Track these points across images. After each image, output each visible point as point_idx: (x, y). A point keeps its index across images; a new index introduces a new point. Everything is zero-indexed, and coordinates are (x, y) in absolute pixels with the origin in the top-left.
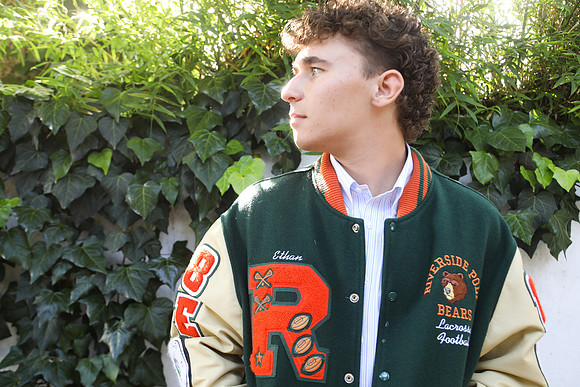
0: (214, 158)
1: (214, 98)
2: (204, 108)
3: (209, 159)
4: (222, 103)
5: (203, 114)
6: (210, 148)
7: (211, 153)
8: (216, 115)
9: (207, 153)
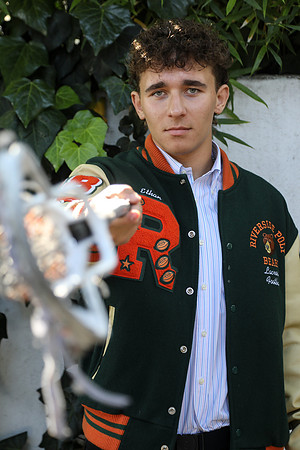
0: (40, 117)
1: (33, 26)
2: (20, 39)
3: (34, 121)
4: (45, 33)
5: (19, 49)
6: (32, 105)
7: (34, 113)
8: (39, 50)
9: (30, 114)
